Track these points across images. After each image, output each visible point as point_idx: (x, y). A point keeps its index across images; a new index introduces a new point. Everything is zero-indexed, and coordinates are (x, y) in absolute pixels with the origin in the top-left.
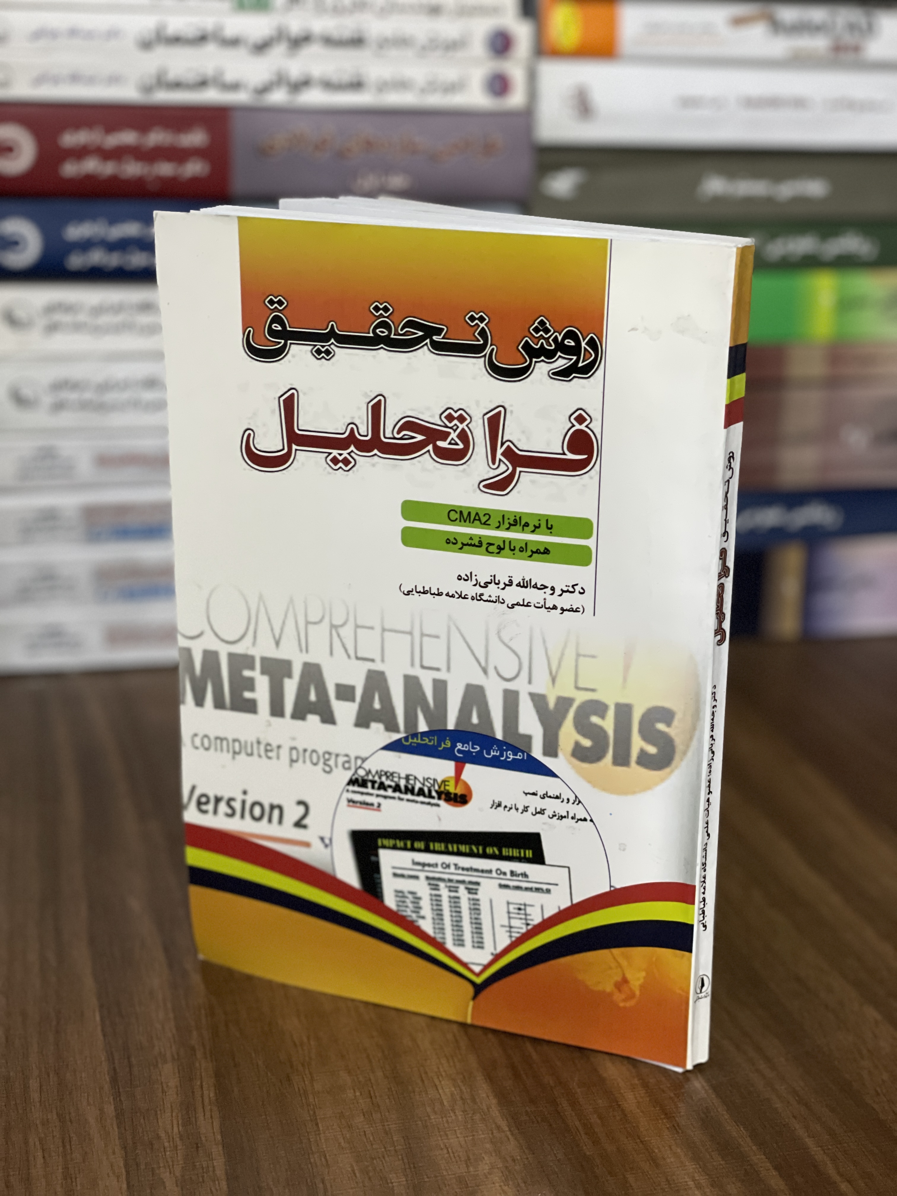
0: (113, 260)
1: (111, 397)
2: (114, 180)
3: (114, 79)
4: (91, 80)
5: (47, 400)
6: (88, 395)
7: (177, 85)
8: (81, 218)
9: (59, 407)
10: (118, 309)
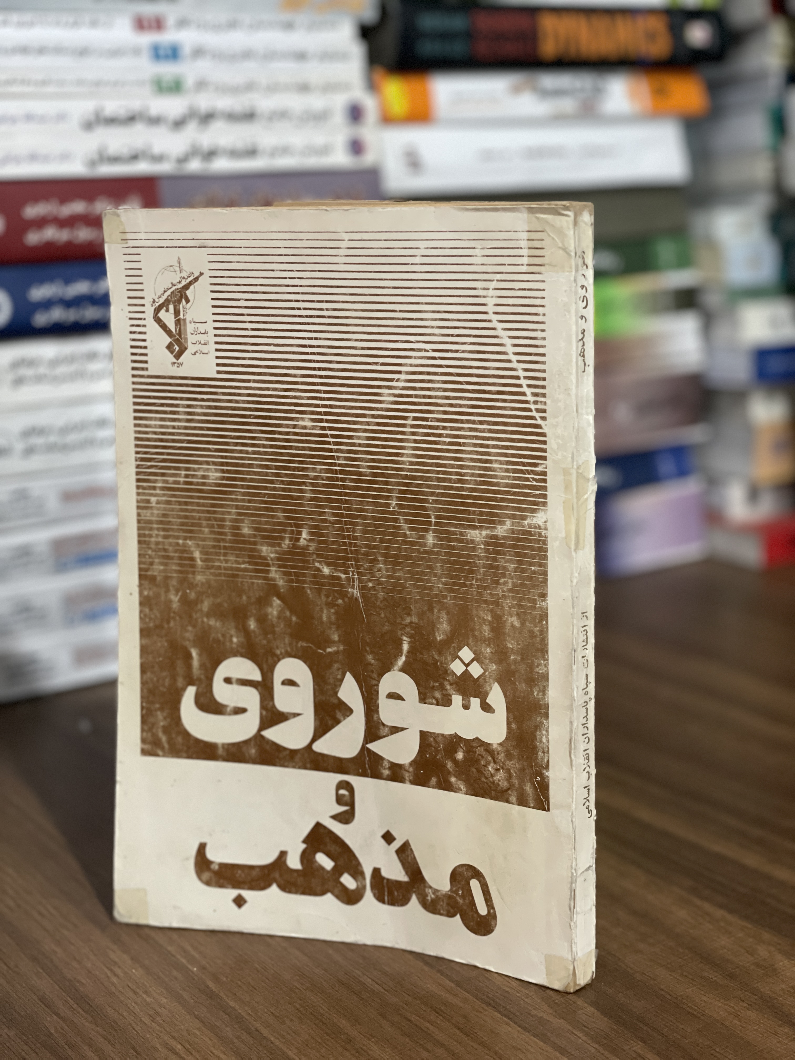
0: (70, 316)
1: (72, 438)
2: (69, 244)
3: (65, 157)
4: (46, 159)
5: (19, 446)
6: (52, 439)
7: (115, 160)
8: (41, 281)
9: (29, 451)
10: (71, 359)
